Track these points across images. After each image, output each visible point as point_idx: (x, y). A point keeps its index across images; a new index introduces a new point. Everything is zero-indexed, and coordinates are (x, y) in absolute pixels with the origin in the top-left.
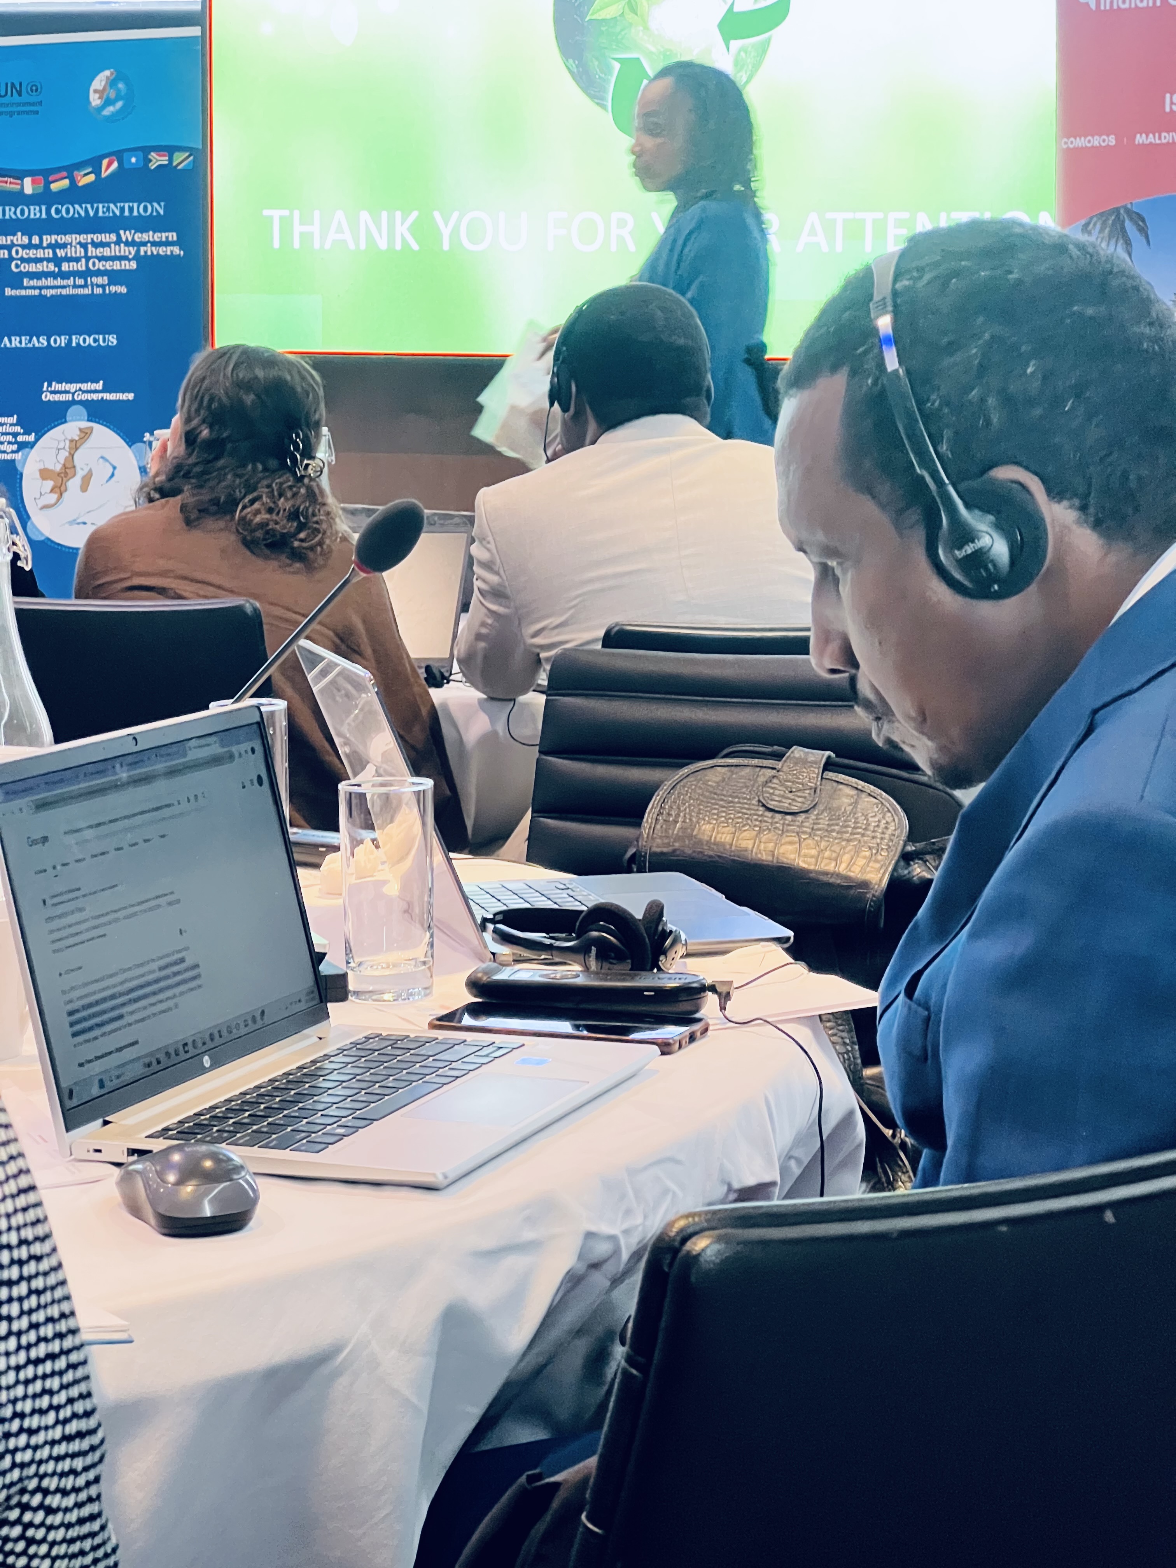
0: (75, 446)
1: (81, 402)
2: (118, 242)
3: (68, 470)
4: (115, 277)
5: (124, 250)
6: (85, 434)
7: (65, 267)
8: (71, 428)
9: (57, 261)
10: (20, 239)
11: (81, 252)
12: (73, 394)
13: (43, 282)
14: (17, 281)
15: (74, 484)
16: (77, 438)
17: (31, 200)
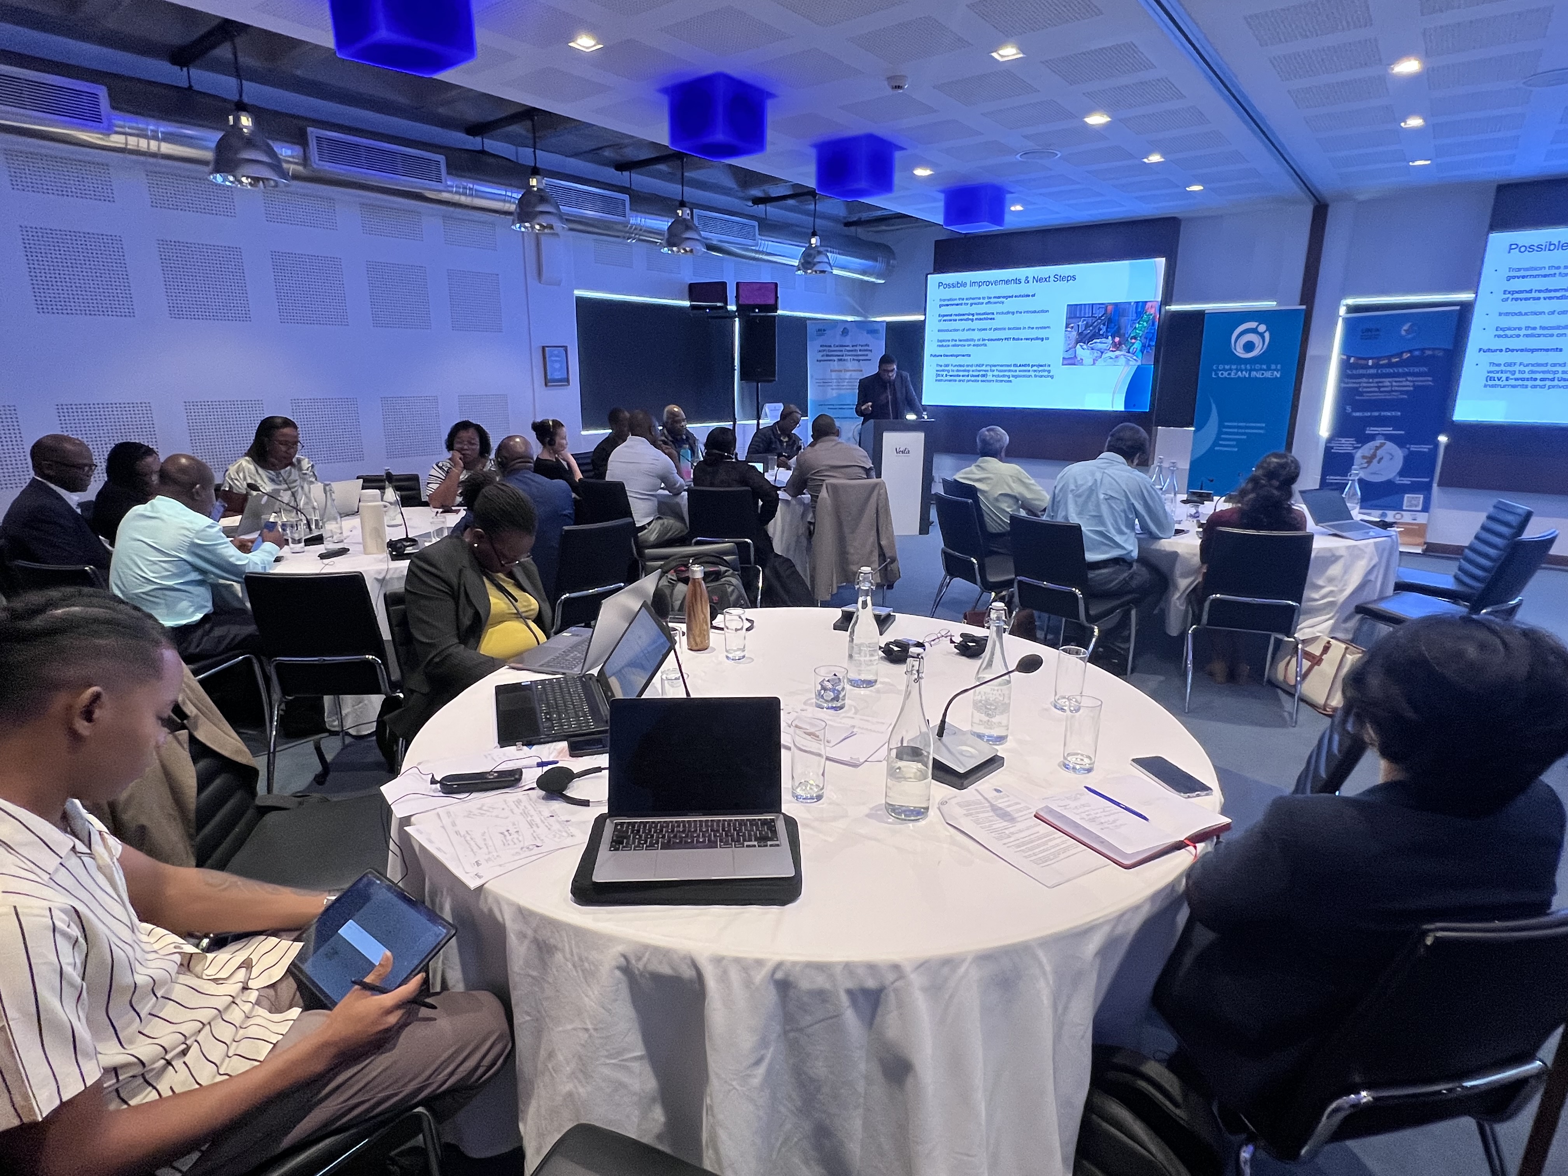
0: (1377, 448)
1: (1383, 434)
2: (1407, 380)
3: (1374, 456)
4: (1402, 392)
5: (1408, 383)
6: (1382, 445)
7: (1382, 389)
8: (1377, 443)
9: (1379, 387)
10: (1365, 380)
11: (1389, 384)
12: (1379, 431)
14: (1361, 394)
15: (1375, 461)
16: (1379, 446)
17: (1371, 367)
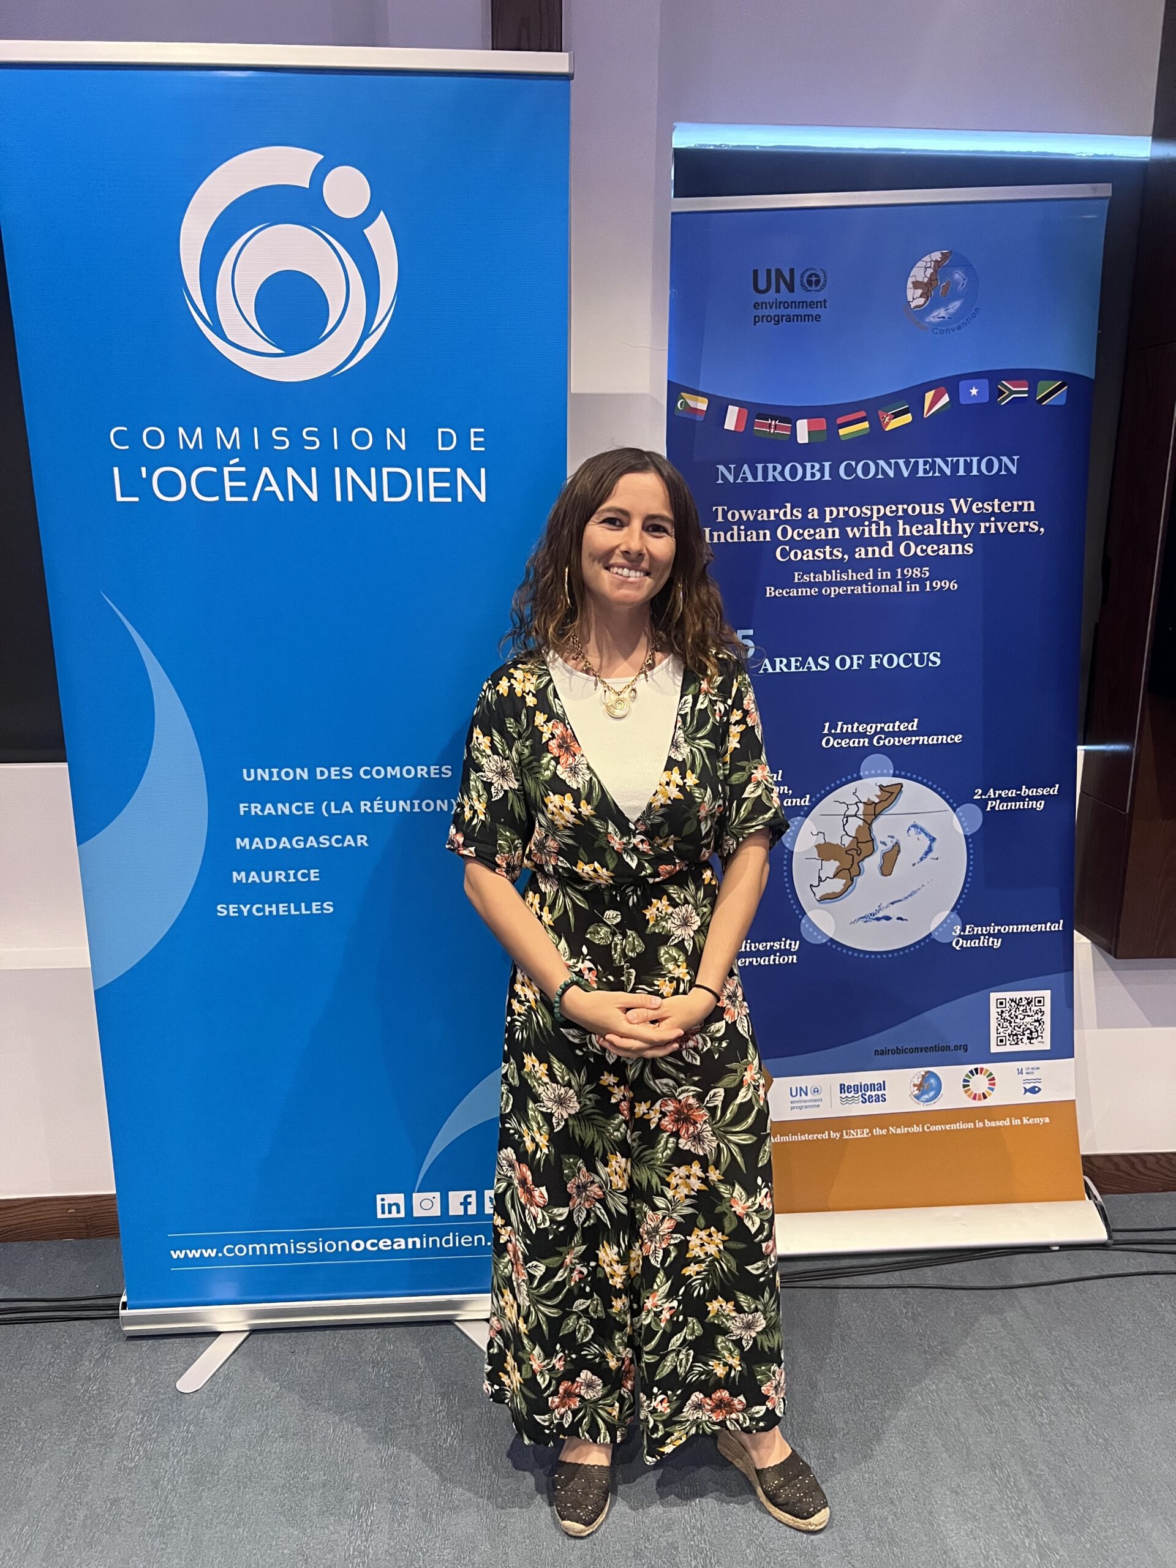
0: (874, 811)
1: (883, 750)
2: (948, 515)
3: (863, 844)
4: (940, 567)
5: (956, 527)
6: (890, 795)
7: (860, 553)
8: (868, 787)
9: (848, 544)
10: (789, 512)
11: (885, 530)
12: (871, 738)
13: (826, 576)
14: (784, 574)
15: (871, 864)
16: (877, 800)
17: (806, 453)
